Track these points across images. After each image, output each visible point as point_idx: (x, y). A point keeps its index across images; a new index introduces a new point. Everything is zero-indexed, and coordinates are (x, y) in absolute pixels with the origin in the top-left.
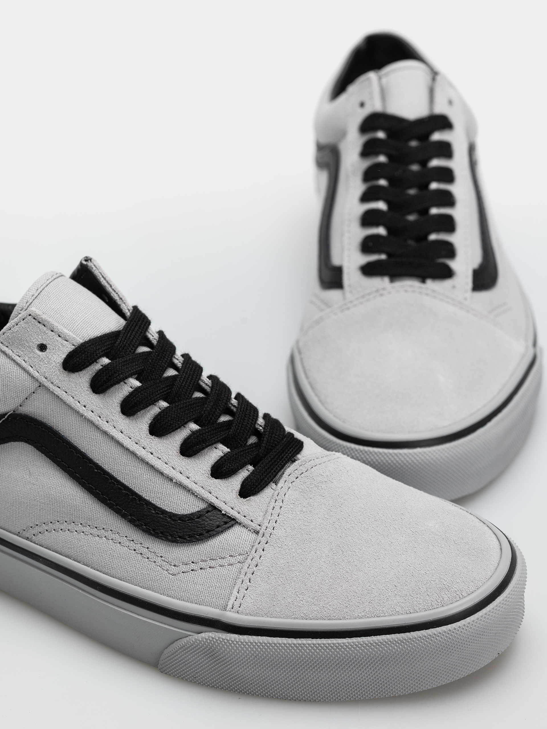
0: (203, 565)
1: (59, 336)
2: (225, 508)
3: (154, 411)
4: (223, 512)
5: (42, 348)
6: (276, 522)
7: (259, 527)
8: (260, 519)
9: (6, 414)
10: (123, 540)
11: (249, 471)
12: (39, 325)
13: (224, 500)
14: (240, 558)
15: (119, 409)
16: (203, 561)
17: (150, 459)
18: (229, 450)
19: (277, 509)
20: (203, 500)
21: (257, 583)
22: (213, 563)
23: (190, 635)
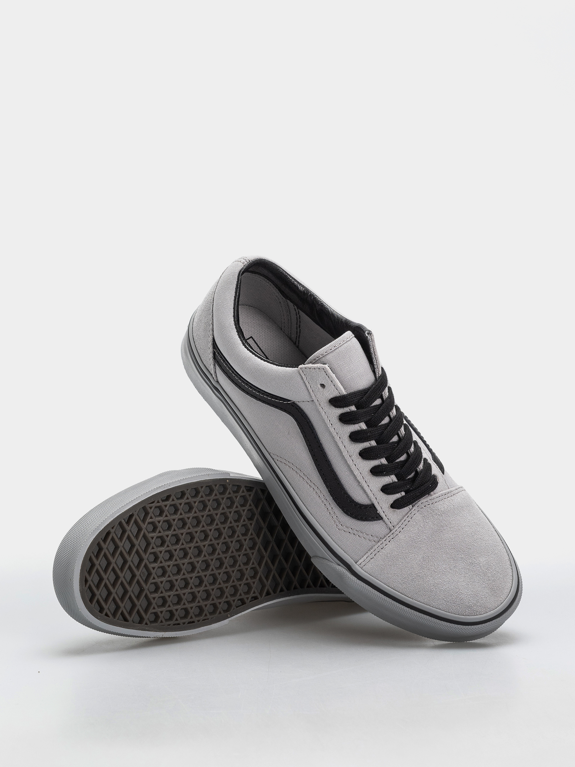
0: (356, 533)
1: (334, 385)
2: (380, 511)
3: (366, 445)
4: (378, 512)
5: (323, 386)
6: (402, 529)
7: (393, 528)
8: (395, 523)
9: (290, 401)
10: (322, 496)
11: (401, 495)
12: (326, 376)
13: (381, 506)
14: (376, 539)
15: (348, 434)
16: (356, 530)
17: (353, 468)
18: (396, 481)
19: (407, 521)
20: (370, 500)
21: (378, 558)
22: (361, 535)
23: (333, 563)
